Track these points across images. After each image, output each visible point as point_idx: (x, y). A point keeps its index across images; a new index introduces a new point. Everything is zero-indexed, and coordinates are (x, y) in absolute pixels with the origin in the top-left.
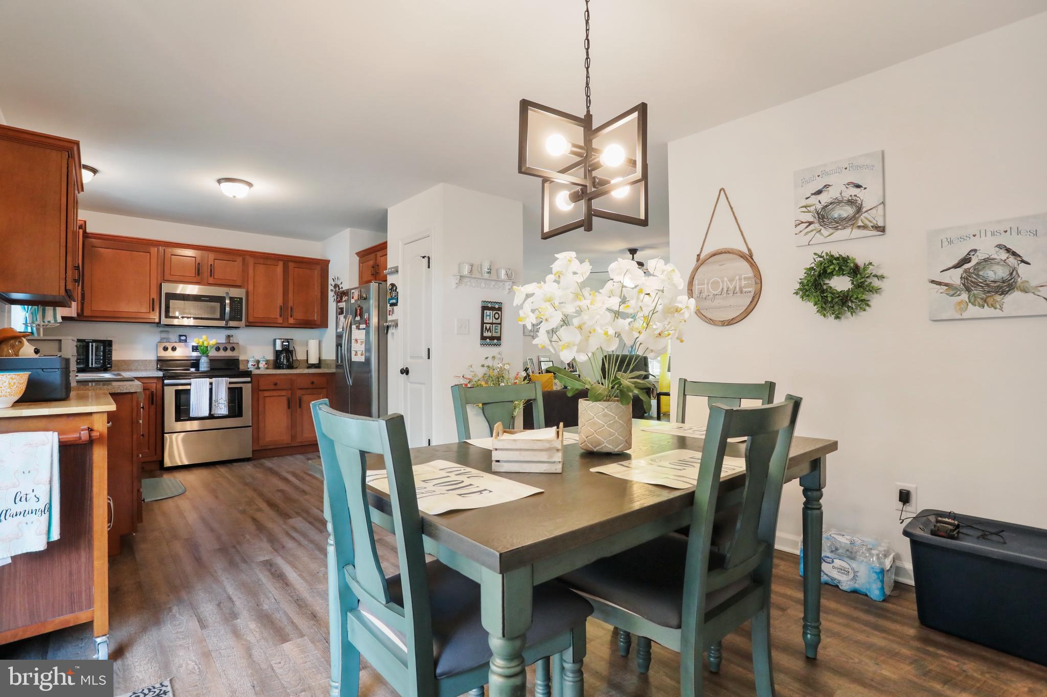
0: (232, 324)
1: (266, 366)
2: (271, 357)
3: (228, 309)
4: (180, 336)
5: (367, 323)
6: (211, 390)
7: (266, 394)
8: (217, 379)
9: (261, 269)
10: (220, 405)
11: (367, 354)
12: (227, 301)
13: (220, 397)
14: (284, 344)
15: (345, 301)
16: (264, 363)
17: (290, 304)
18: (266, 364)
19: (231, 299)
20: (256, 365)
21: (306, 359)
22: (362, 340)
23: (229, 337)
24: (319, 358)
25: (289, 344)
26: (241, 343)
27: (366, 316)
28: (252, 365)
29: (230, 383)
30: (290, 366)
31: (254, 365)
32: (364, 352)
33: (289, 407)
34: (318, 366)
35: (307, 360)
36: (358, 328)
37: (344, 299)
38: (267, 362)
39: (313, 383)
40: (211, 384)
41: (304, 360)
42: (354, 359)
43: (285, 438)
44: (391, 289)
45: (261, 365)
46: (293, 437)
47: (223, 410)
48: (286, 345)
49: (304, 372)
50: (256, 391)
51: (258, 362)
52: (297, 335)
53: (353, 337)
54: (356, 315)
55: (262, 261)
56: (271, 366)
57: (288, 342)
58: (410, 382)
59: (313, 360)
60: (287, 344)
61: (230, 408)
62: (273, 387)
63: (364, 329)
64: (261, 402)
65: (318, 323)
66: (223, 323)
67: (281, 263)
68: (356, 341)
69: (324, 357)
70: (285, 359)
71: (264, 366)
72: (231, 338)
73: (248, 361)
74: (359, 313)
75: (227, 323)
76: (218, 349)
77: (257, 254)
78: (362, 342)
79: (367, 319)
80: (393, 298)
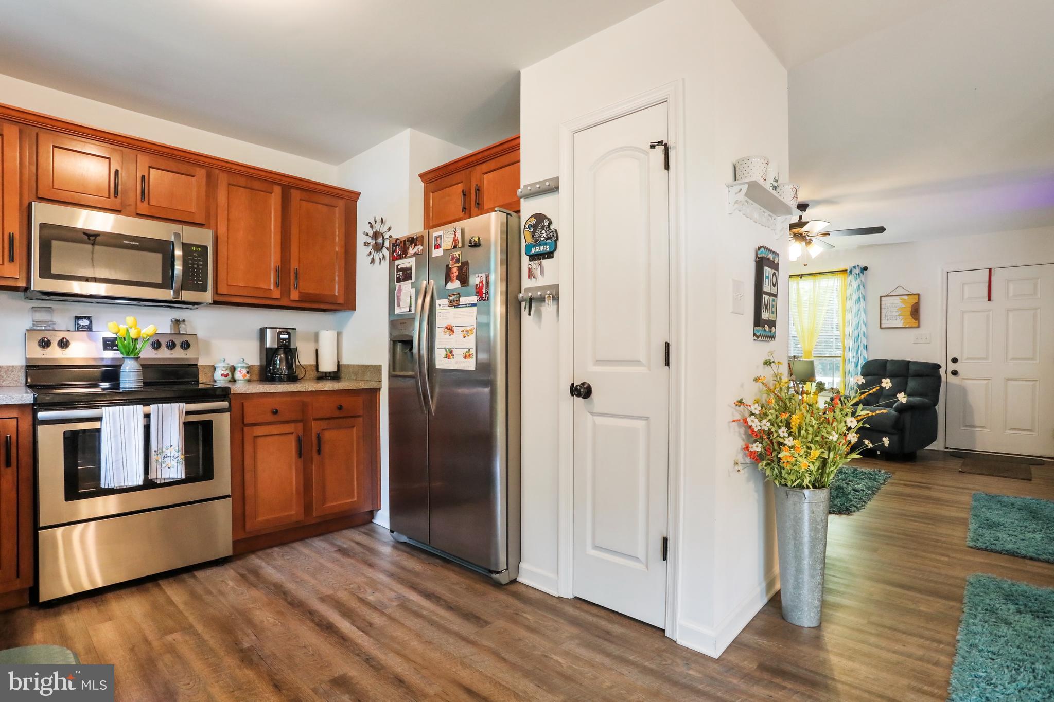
0: (186, 295)
1: (248, 376)
2: (254, 359)
3: (178, 268)
4: (78, 318)
5: (482, 293)
6: (147, 428)
7: (259, 431)
8: (160, 405)
9: (242, 196)
10: (167, 460)
11: (483, 357)
12: (178, 253)
13: (166, 443)
14: (282, 336)
15: (416, 254)
16: (244, 371)
17: (294, 265)
18: (248, 373)
19: (186, 247)
20: (230, 376)
21: (314, 363)
22: (468, 328)
23: (177, 322)
24: (338, 362)
25: (289, 336)
26: (200, 334)
27: (474, 280)
28: (222, 375)
29: (188, 413)
30: (292, 378)
31: (226, 376)
32: (473, 352)
33: (300, 457)
34: (335, 376)
35: (317, 366)
36: (455, 304)
37: (411, 251)
38: (250, 369)
40: (147, 416)
41: (311, 365)
42: (441, 363)
43: (294, 512)
44: (535, 226)
45: (238, 376)
46: (308, 508)
47: (173, 470)
48: (284, 339)
49: (326, 389)
50: (239, 426)
51: (233, 369)
52: (300, 322)
53: (440, 322)
54: (448, 279)
55: (242, 181)
56: (256, 377)
57: (289, 334)
58: (593, 414)
59: (327, 366)
60: (287, 336)
61: (189, 463)
62: (270, 418)
63: (473, 305)
64: (248, 448)
65: (341, 300)
66: (168, 294)
67: (277, 190)
68: (449, 328)
70: (284, 363)
71: (244, 376)
72: (182, 326)
73: (214, 368)
74: (456, 274)
75: (177, 293)
76: (157, 345)
77: (234, 167)
78: (467, 331)
79: (483, 285)
80: (540, 243)
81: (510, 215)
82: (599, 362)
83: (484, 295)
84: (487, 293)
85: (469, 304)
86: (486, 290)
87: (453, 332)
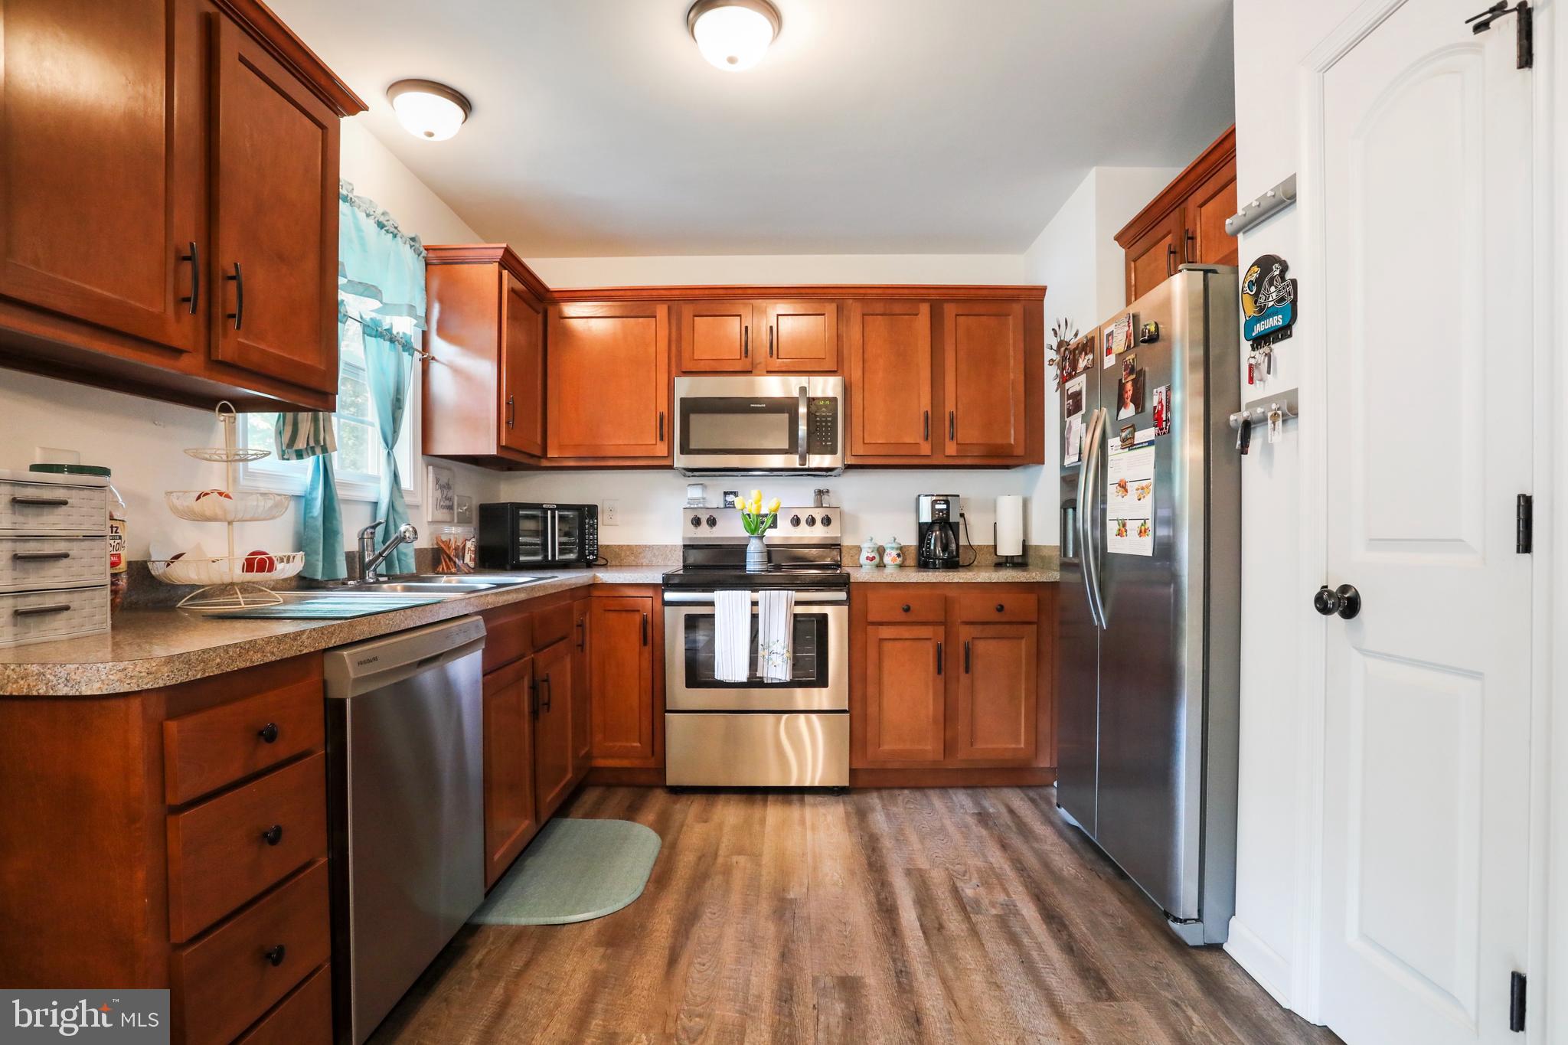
0: (816, 461)
1: (899, 561)
2: (911, 539)
3: (803, 429)
4: (726, 493)
5: (1161, 421)
6: (754, 617)
7: (886, 632)
8: (768, 592)
9: (879, 326)
10: (773, 656)
11: (1163, 532)
12: (803, 410)
13: (773, 638)
14: (938, 507)
15: (1086, 368)
16: (894, 553)
17: (950, 406)
18: (899, 555)
19: (811, 401)
20: (877, 559)
21: (993, 544)
22: (1144, 483)
23: (820, 493)
24: (1024, 541)
25: (948, 509)
26: (847, 506)
27: (1155, 398)
28: (868, 558)
29: (797, 603)
30: (952, 563)
31: (873, 558)
32: (1150, 524)
33: (939, 672)
34: (1019, 562)
35: (995, 547)
36: (1129, 444)
37: (1082, 364)
38: (902, 551)
39: (1001, 609)
40: (755, 604)
41: (988, 546)
42: (1116, 545)
43: (929, 748)
44: (1259, 282)
45: (887, 559)
46: (949, 747)
47: (779, 669)
48: (941, 510)
49: (979, 580)
50: (857, 626)
51: (881, 551)
52: (968, 485)
53: (1113, 476)
54: (1121, 404)
55: (879, 307)
56: (911, 560)
57: (947, 502)
58: (1365, 652)
59: (1010, 547)
60: (944, 506)
61: (796, 664)
62: (903, 617)
63: (1151, 443)
64: (872, 653)
65: (1020, 451)
66: (794, 461)
67: (925, 309)
68: (1123, 486)
69: (1035, 540)
70: (939, 544)
71: (894, 560)
72: (825, 497)
73: (859, 549)
74: (1130, 393)
75: (803, 459)
76: (796, 521)
77: (869, 291)
78: (1143, 489)
79: (1162, 406)
80: (1270, 311)
81: (1214, 272)
82: (1375, 543)
83: (1164, 423)
84: (1168, 420)
85: (1145, 442)
86: (1167, 416)
87: (1126, 491)
